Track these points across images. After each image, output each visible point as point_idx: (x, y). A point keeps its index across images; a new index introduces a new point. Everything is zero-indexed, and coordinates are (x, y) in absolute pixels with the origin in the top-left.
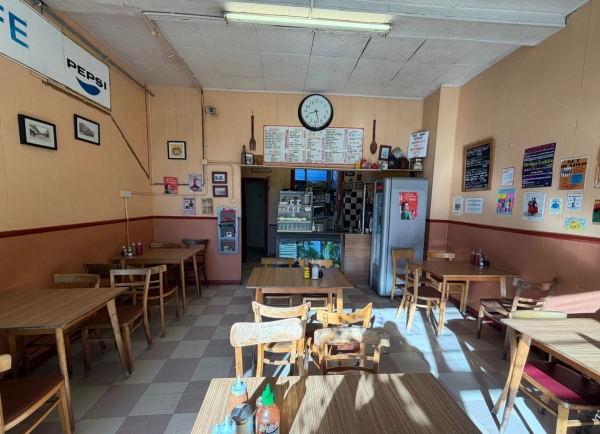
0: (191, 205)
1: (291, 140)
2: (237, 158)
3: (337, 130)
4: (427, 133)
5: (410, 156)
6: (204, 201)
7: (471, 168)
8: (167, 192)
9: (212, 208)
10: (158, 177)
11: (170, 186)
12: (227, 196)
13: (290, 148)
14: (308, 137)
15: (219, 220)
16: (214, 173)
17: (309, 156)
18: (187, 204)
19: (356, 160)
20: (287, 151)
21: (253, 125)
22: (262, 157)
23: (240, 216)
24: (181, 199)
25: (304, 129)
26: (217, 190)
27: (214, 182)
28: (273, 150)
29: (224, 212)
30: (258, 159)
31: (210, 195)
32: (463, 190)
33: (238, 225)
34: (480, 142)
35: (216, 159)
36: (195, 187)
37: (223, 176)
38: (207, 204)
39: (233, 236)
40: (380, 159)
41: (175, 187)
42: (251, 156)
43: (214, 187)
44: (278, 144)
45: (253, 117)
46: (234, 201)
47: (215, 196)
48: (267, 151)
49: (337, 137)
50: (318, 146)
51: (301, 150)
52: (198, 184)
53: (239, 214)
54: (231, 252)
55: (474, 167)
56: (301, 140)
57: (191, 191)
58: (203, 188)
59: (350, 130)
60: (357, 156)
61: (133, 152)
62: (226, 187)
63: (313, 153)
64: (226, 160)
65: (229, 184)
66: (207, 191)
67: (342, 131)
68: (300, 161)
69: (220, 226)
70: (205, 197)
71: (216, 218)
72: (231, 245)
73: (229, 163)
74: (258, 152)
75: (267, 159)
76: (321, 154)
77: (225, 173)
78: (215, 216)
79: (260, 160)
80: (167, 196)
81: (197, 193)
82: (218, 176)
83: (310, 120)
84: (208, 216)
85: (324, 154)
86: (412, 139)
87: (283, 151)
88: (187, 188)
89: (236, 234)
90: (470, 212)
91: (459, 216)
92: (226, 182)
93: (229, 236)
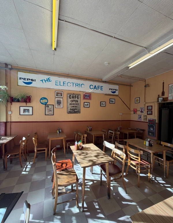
0: (140, 117)
2: (156, 100)
6: (144, 116)
8: (134, 113)
9: (146, 118)
10: (132, 109)
11: (135, 111)
12: (152, 114)
15: (148, 123)
16: (147, 106)
18: (139, 117)
21: (163, 86)
22: (167, 98)
23: (157, 122)
24: (138, 115)
26: (148, 112)
27: (147, 109)
29: (150, 120)
30: (165, 99)
31: (146, 114)
36: (142, 112)
38: (145, 117)
39: (153, 130)
41: (136, 112)
43: (147, 111)
45: (163, 83)
46: (155, 116)
47: (148, 114)
48: (170, 95)
52: (143, 110)
57: (140, 113)
58: (144, 112)
61: (124, 103)
62: (152, 111)
65: (153, 110)
66: (145, 113)
69: (148, 125)
70: (145, 115)
73: (154, 102)
74: (165, 96)
75: (170, 98)
77: (152, 106)
78: (147, 121)
80: (134, 114)
81: (142, 113)
82: (149, 107)
84: (145, 121)
88: (139, 112)
92: (152, 109)
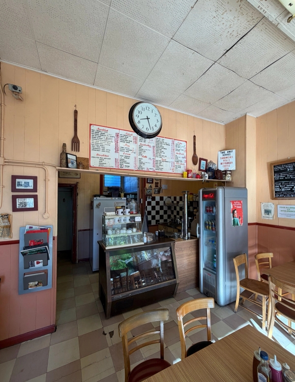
1: (121, 144)
2: (54, 159)
3: (166, 140)
4: (234, 151)
5: (221, 168)
7: (279, 180)
9: (9, 228)
12: (36, 209)
13: (121, 153)
14: (139, 143)
15: (22, 244)
16: (14, 178)
17: (141, 163)
19: (182, 169)
20: (117, 156)
21: (76, 121)
22: (88, 160)
23: (56, 235)
25: (135, 134)
26: (19, 201)
27: (14, 189)
28: (101, 153)
29: (30, 233)
30: (82, 163)
31: (8, 209)
32: (273, 198)
33: (52, 248)
34: (288, 160)
35: (19, 158)
37: (31, 182)
39: (45, 264)
40: (200, 170)
42: (74, 158)
43: (14, 197)
44: (107, 147)
45: (76, 112)
46: (46, 216)
47: (15, 209)
48: (93, 153)
49: (165, 146)
50: (149, 153)
51: (132, 156)
53: (54, 232)
54: (41, 288)
55: (284, 180)
56: (132, 146)
59: (176, 142)
60: (182, 166)
62: (35, 197)
63: (144, 160)
64: (36, 160)
65: (40, 193)
67: (169, 141)
68: (132, 167)
69: (24, 254)
71: (17, 242)
72: (42, 279)
73: (41, 165)
74: (83, 153)
75: (94, 163)
76: (151, 162)
77: (35, 179)
78: (15, 238)
79: (85, 163)
82: (23, 181)
83: (142, 126)
85: (155, 163)
86: (221, 155)
87: (113, 155)
89: (50, 262)
90: (283, 217)
91: (269, 219)
92: (35, 189)
93: (38, 265)
